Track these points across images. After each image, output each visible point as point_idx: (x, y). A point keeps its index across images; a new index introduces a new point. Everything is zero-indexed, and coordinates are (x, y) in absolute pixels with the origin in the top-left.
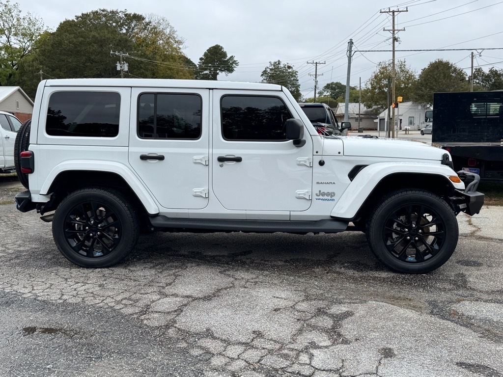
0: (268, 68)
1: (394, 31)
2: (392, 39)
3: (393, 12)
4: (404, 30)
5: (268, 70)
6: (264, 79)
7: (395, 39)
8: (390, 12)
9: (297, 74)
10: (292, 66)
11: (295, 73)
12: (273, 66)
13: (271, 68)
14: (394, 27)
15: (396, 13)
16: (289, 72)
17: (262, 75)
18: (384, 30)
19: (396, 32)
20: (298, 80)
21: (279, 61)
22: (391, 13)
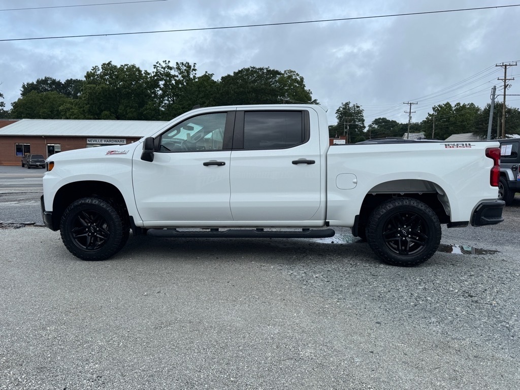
0: (341, 107)
1: (505, 80)
2: (503, 87)
3: (506, 66)
4: (514, 79)
5: (341, 109)
7: (505, 87)
8: (503, 65)
10: (359, 106)
11: (362, 111)
13: (343, 107)
14: (505, 77)
15: (507, 67)
16: (358, 110)
18: (498, 79)
19: (507, 81)
20: (363, 116)
21: (349, 102)
22: (504, 67)
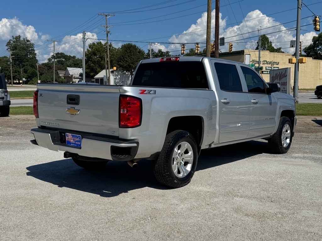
0: (11, 40)
5: (12, 42)
6: (9, 48)
9: (34, 46)
10: (30, 40)
11: (32, 45)
12: (15, 40)
13: (13, 40)
16: (28, 44)
17: (7, 45)
20: (35, 50)
21: (19, 36)
